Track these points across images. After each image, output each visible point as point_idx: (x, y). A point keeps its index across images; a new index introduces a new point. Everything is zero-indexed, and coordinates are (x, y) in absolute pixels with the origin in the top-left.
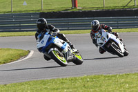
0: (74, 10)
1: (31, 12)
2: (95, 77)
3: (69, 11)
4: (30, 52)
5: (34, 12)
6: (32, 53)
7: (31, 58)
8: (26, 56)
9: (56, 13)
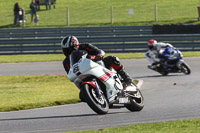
1: (140, 24)
3: (194, 24)
5: (144, 24)
9: (176, 26)
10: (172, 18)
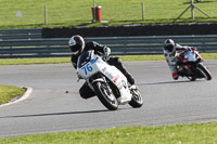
0: (96, 25)
1: (29, 28)
2: (128, 130)
3: (88, 26)
4: (26, 89)
5: (33, 28)
6: (29, 91)
7: (28, 100)
8: (20, 96)
9: (68, 28)
10: (63, 21)
